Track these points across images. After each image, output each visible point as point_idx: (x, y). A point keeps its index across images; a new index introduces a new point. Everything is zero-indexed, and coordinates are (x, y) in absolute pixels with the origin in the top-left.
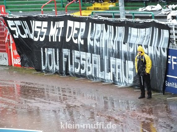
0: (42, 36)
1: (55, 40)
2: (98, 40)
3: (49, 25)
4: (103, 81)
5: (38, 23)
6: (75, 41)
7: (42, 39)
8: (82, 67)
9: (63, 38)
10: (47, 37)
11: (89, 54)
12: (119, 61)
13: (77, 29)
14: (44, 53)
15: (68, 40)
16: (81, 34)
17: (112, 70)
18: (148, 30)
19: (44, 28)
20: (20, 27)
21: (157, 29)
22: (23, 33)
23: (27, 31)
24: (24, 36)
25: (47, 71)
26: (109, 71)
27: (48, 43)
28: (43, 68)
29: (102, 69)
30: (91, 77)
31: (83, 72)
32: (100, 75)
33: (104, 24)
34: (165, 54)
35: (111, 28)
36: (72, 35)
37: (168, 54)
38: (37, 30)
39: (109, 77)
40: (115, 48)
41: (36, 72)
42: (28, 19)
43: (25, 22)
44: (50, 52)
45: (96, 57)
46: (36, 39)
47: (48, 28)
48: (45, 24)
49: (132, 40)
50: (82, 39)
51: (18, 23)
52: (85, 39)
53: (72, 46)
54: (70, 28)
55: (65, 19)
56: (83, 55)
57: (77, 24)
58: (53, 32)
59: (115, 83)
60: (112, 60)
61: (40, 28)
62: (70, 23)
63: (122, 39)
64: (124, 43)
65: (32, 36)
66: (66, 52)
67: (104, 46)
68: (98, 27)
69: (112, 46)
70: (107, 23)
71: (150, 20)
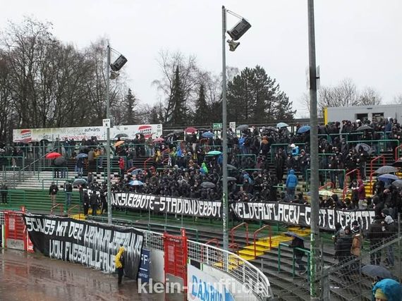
0: (51, 231)
1: (60, 235)
2: (92, 238)
3: (57, 223)
4: (93, 268)
5: (48, 221)
6: (75, 237)
7: (51, 234)
8: (79, 256)
9: (67, 234)
10: (55, 232)
11: (84, 248)
12: (106, 255)
14: (52, 243)
15: (70, 236)
16: (80, 232)
17: (101, 260)
18: (128, 235)
19: (53, 225)
20: (34, 223)
21: (135, 234)
22: (36, 227)
23: (39, 226)
24: (37, 230)
25: (53, 257)
26: (98, 261)
27: (55, 237)
28: (51, 254)
29: (94, 259)
30: (85, 264)
31: (79, 260)
32: (92, 263)
33: (97, 227)
34: (139, 253)
35: (101, 230)
36: (73, 233)
37: (141, 253)
38: (47, 226)
39: (98, 265)
40: (103, 244)
42: (42, 218)
43: (39, 220)
44: (56, 243)
45: (90, 251)
46: (46, 233)
47: (56, 226)
48: (54, 222)
49: (115, 240)
50: (80, 236)
51: (33, 220)
52: (82, 236)
53: (73, 241)
54: (72, 227)
55: (69, 220)
56: (81, 247)
57: (77, 225)
58: (60, 229)
59: (102, 269)
60: (101, 254)
61: (50, 225)
62: (72, 224)
63: (109, 239)
64: (110, 242)
65: (43, 231)
66: (68, 244)
67: (95, 243)
68: (93, 229)
69: (102, 243)
70: (99, 226)
71: (130, 228)
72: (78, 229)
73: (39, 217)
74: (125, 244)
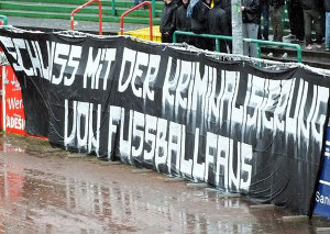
0: (69, 76)
1: (95, 85)
2: (185, 95)
3: (85, 54)
4: (188, 179)
5: (62, 48)
6: (138, 93)
7: (69, 82)
8: (147, 147)
9: (113, 83)
10: (79, 78)
11: (163, 122)
12: (224, 143)
13: (142, 67)
14: (71, 110)
15: (122, 88)
16: (150, 79)
17: (209, 159)
18: (288, 84)
19: (74, 59)
20: (24, 52)
21: (307, 83)
22: (28, 64)
23: (37, 62)
24: (30, 73)
25: (74, 148)
26: (201, 160)
27: (80, 92)
28: (68, 140)
29: (189, 156)
30: (163, 169)
31: (148, 156)
32: (185, 167)
33: (198, 64)
34: (319, 137)
35: (211, 71)
36: (132, 79)
37: (325, 139)
38: (58, 61)
39: (200, 172)
40: (218, 114)
41: (50, 149)
42: (45, 38)
43: (36, 44)
44: (83, 108)
45: (177, 130)
46: (56, 81)
47: (83, 61)
48: (77, 51)
49: (252, 99)
50: (151, 89)
51: (20, 43)
52: (157, 88)
53: (130, 102)
54: (128, 64)
55: (119, 43)
56: (151, 121)
57: (143, 58)
58: (93, 69)
59: (211, 183)
60: (211, 139)
61: (67, 58)
62: (129, 54)
63: (231, 96)
64: (237, 106)
65: (47, 74)
66: (116, 112)
67: (194, 108)
68: (186, 67)
69: (213, 110)
70: (205, 61)
71: (293, 65)
72: (144, 68)
73: (35, 37)
74: (279, 110)
